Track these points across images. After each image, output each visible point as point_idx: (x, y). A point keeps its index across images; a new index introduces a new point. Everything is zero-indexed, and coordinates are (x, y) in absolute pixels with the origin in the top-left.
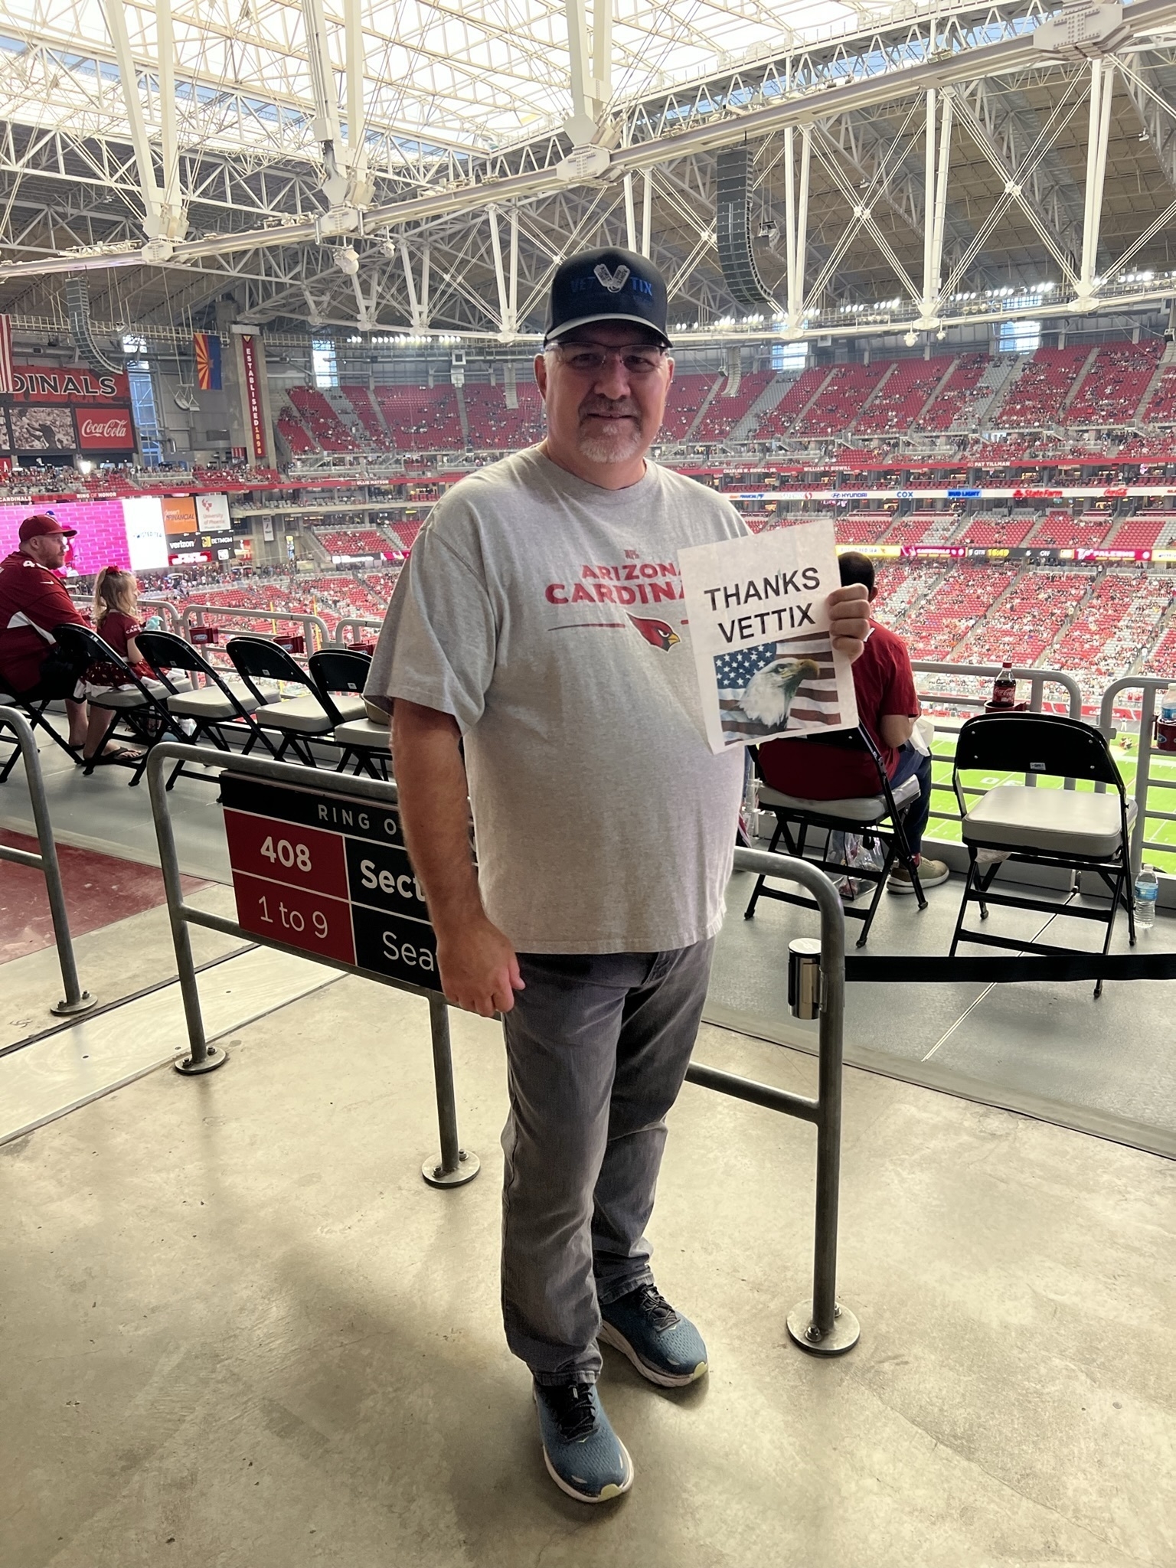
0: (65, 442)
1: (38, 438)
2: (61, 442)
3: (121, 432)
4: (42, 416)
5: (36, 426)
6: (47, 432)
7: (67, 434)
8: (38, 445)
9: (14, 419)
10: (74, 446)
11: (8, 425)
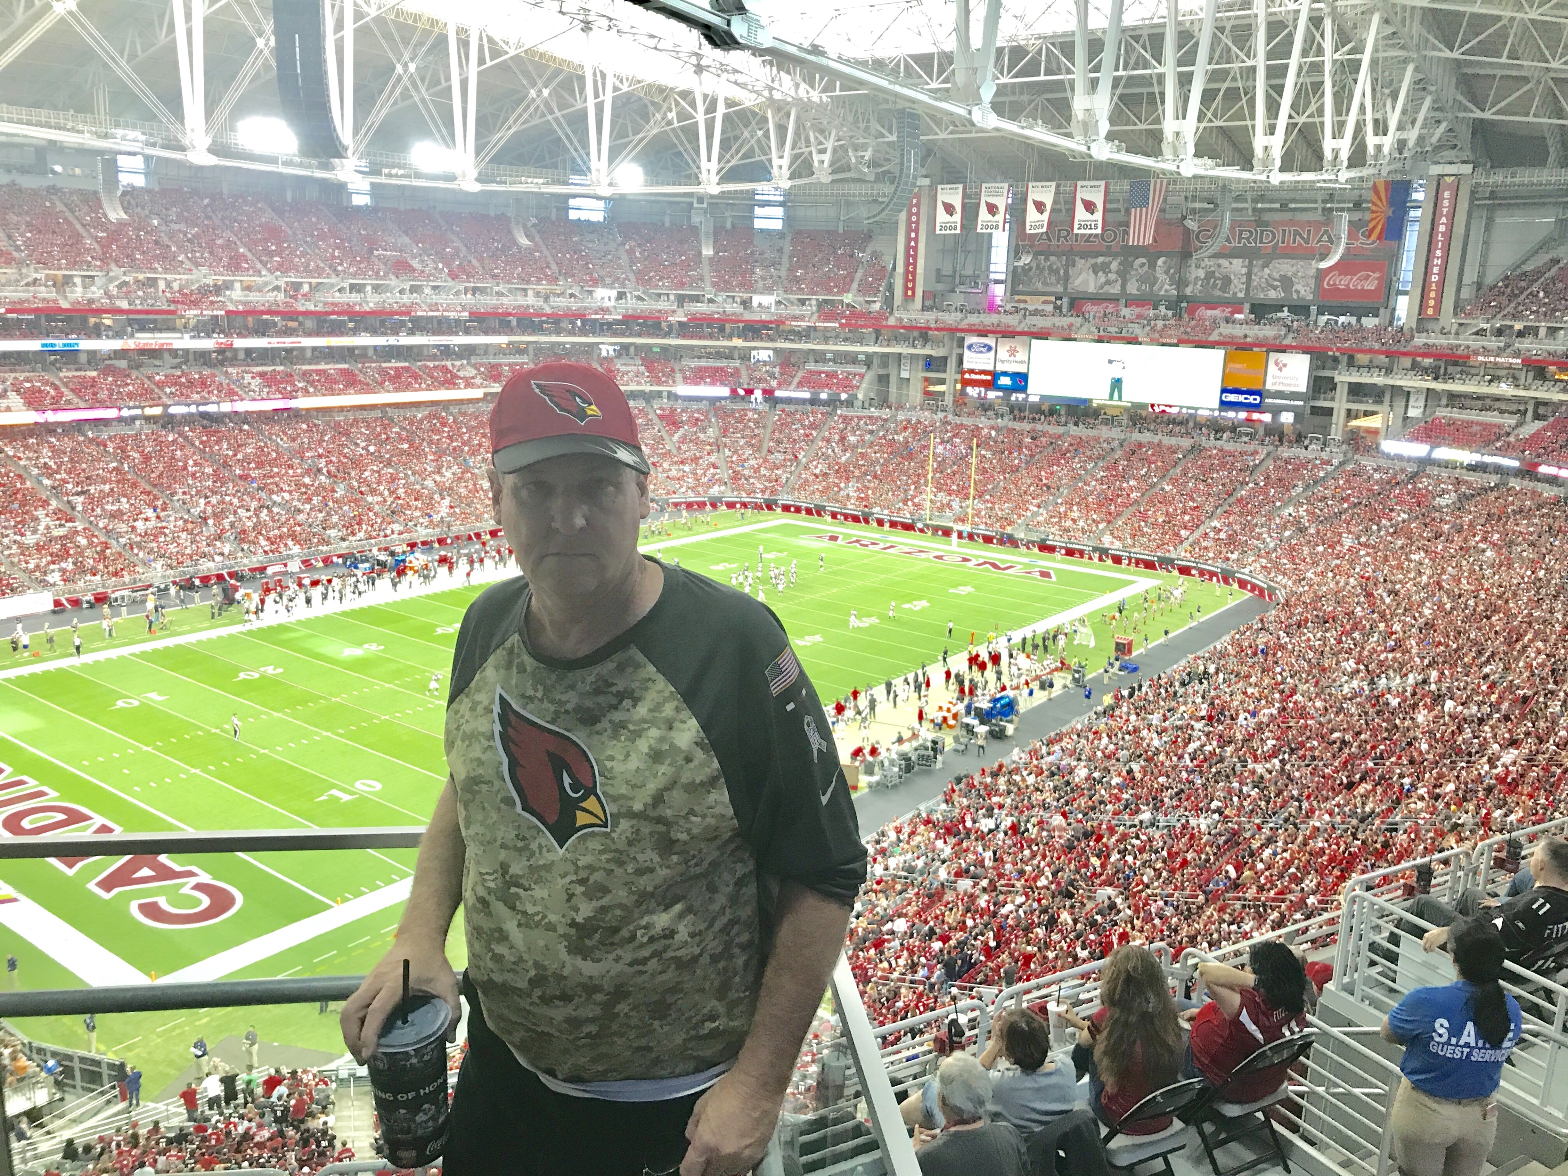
0: (1302, 292)
1: (1275, 288)
2: (1298, 292)
3: (1370, 285)
4: (1284, 267)
5: (1277, 276)
6: (1287, 282)
7: (1307, 285)
8: (1272, 294)
9: (1256, 270)
10: (1311, 297)
11: (1249, 275)
